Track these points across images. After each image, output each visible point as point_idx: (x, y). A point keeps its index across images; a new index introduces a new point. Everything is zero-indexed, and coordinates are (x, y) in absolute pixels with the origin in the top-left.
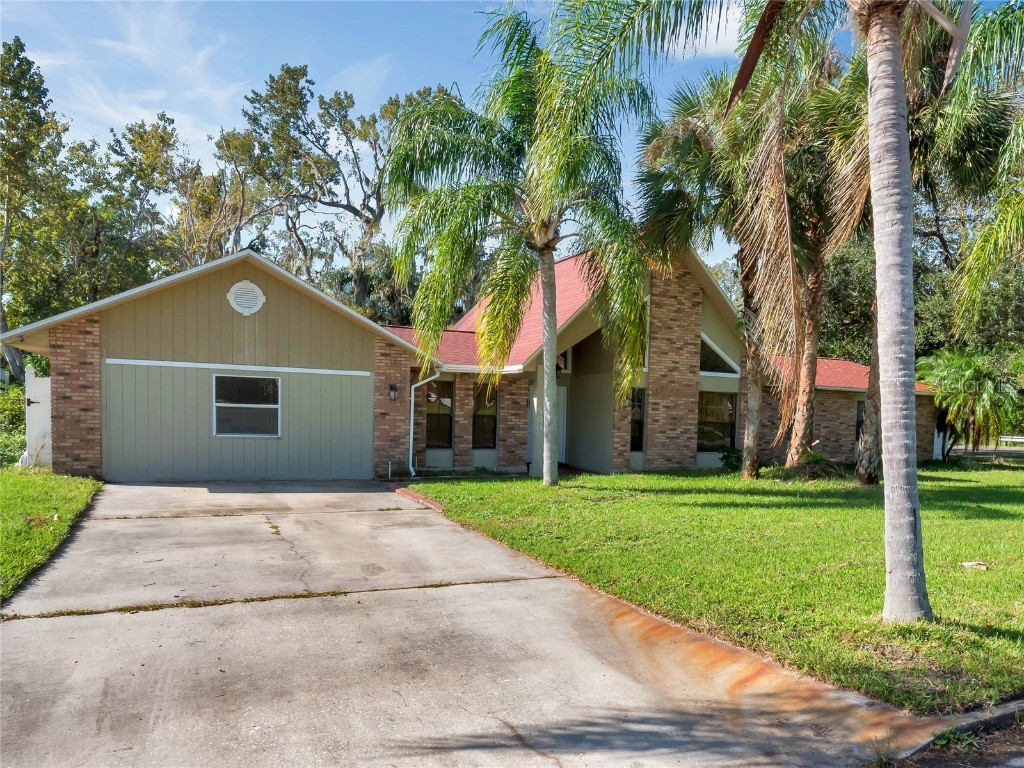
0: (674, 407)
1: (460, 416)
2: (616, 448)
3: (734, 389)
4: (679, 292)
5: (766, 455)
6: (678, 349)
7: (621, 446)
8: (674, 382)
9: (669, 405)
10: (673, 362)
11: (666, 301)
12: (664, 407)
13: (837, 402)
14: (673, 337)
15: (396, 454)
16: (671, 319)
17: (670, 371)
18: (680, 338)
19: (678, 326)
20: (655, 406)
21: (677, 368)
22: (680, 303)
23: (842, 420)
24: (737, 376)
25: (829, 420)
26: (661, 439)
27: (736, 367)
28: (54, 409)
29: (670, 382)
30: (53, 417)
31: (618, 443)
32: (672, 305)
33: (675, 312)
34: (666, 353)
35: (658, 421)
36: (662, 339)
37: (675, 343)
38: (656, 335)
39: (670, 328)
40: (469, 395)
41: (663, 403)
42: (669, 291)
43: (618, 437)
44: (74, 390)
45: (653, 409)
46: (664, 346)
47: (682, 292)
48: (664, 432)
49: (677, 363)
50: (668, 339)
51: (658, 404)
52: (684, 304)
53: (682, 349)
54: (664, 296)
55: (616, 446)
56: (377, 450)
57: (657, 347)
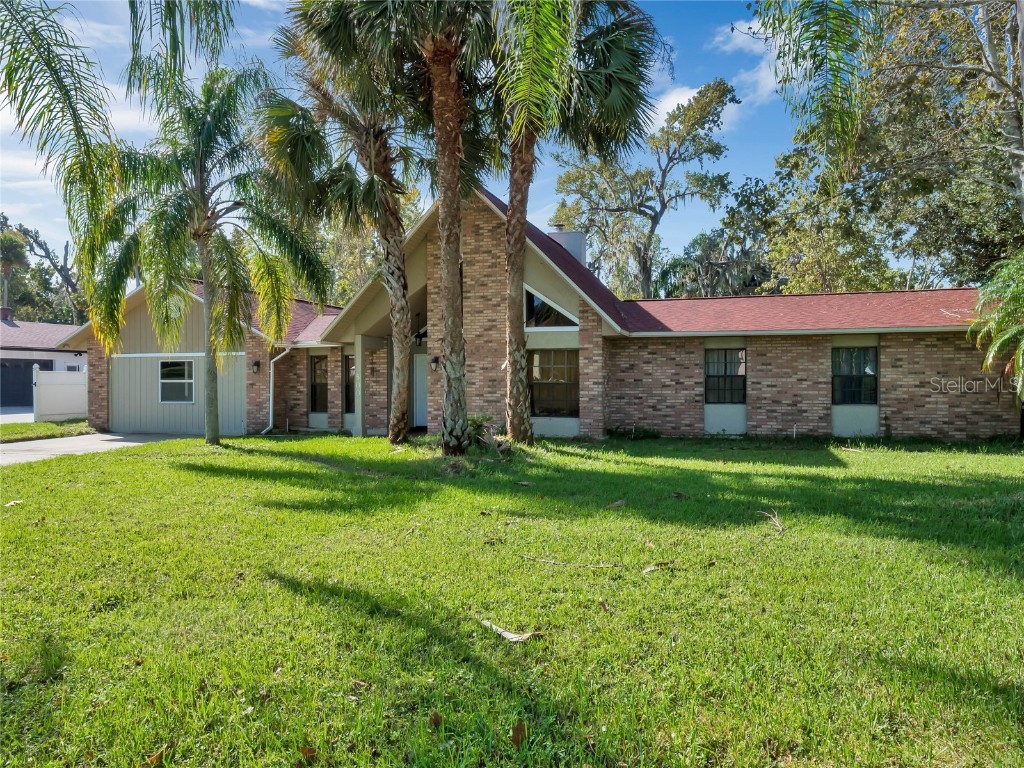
0: (493, 368)
1: (331, 385)
2: (430, 412)
3: (574, 344)
4: (493, 245)
5: (670, 422)
6: (495, 305)
7: (435, 410)
8: (491, 342)
9: (487, 366)
10: (489, 321)
11: (478, 257)
12: (482, 369)
13: (791, 351)
14: (488, 293)
15: (260, 416)
16: (485, 276)
17: (486, 330)
18: (495, 295)
19: (493, 282)
20: (469, 369)
21: (495, 326)
22: (495, 257)
23: (801, 375)
24: (576, 329)
25: (776, 376)
26: (478, 402)
27: (575, 320)
28: (89, 387)
29: (487, 342)
30: (89, 392)
31: (431, 407)
32: (487, 261)
33: (489, 267)
34: (481, 312)
35: (474, 384)
36: (476, 297)
37: (490, 300)
38: (469, 295)
39: (484, 285)
40: (338, 366)
41: (479, 365)
42: (482, 246)
43: (431, 401)
44: (97, 375)
45: (469, 371)
46: (478, 304)
47: (497, 246)
48: (482, 395)
49: (494, 321)
50: (482, 297)
51: (473, 366)
52: (499, 257)
53: (499, 306)
54: (475, 253)
55: (429, 410)
56: (249, 413)
57: (471, 306)
